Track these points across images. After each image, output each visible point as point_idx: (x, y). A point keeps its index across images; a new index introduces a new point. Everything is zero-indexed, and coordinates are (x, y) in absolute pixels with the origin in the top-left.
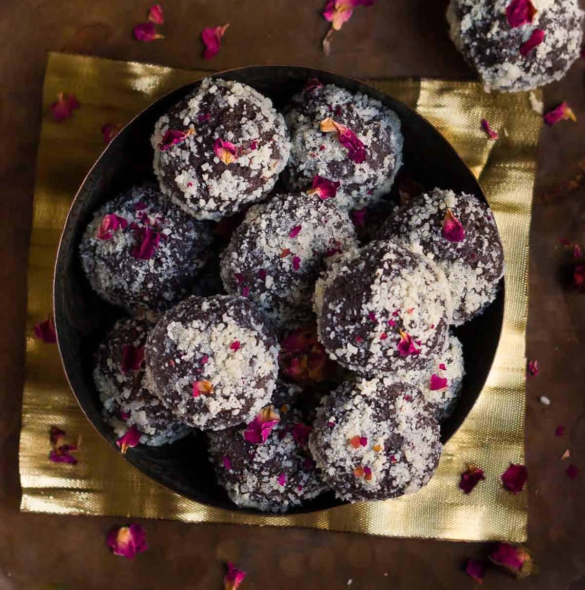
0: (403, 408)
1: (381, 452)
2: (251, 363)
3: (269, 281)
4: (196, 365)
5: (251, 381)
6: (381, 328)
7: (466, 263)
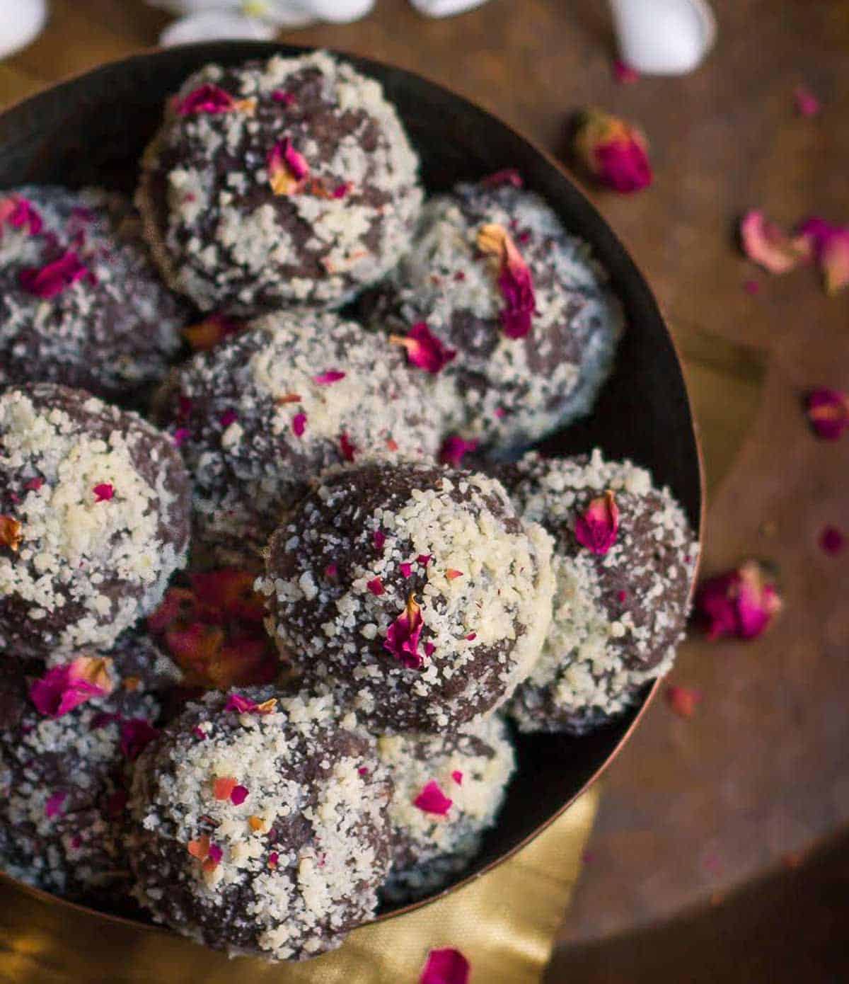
0: (345, 782)
1: (258, 833)
2: (116, 538)
3: (234, 435)
4: (15, 486)
5: (97, 570)
6: (381, 567)
7: (603, 601)
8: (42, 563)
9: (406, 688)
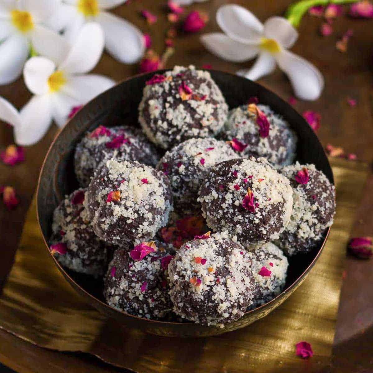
0: (237, 255)
1: (212, 273)
2: (151, 194)
3: (182, 169)
4: (116, 183)
5: (146, 204)
6: (238, 181)
7: (308, 200)
8: (128, 204)
9: (251, 222)
